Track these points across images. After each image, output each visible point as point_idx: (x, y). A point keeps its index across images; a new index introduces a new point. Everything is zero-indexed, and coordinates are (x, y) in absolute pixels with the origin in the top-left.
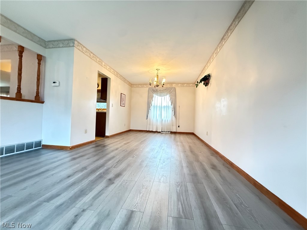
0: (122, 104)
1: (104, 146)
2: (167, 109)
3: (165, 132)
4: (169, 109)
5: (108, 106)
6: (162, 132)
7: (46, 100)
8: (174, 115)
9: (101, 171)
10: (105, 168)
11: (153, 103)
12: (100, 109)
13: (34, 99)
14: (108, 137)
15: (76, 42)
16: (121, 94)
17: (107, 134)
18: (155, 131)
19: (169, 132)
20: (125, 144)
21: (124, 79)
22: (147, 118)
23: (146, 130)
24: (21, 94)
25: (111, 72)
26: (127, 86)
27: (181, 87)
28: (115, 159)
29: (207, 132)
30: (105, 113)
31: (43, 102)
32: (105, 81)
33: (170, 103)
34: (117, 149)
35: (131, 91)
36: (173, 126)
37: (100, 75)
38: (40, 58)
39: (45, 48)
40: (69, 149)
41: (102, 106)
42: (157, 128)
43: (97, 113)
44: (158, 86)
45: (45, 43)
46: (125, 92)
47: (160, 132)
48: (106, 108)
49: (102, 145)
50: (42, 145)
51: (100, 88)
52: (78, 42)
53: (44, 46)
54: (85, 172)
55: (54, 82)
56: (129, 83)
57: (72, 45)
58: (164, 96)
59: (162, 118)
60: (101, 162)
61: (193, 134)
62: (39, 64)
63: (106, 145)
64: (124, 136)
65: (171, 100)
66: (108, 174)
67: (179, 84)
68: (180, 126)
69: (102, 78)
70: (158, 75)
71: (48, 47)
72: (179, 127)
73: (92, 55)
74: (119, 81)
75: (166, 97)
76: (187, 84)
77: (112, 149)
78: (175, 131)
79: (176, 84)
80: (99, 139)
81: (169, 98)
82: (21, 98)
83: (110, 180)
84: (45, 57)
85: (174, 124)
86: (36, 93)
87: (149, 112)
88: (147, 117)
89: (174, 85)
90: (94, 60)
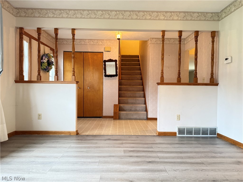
7: (220, 82)
13: (209, 82)
24: (197, 78)
31: (217, 85)
38: (214, 34)
45: (217, 16)
50: (217, 133)
53: (217, 19)
55: (226, 59)
62: (213, 42)
71: (220, 19)
82: (197, 82)
86: (211, 75)
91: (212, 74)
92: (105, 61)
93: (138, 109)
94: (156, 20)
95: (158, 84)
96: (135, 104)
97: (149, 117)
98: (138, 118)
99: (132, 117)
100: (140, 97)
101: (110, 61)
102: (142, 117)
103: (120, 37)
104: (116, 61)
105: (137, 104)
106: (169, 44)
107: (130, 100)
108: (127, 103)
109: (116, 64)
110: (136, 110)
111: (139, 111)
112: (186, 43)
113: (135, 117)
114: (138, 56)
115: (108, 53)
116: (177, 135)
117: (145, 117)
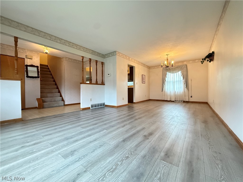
0: (143, 81)
1: (133, 107)
2: (179, 83)
3: (178, 101)
4: (181, 82)
5: (134, 84)
6: (176, 101)
7: (105, 84)
8: (186, 87)
9: (132, 116)
10: (134, 115)
11: (167, 79)
12: (130, 86)
14: (135, 103)
15: (117, 52)
16: (142, 75)
17: (134, 101)
18: (169, 100)
19: (182, 101)
20: (145, 107)
21: (144, 65)
22: (162, 91)
23: (162, 99)
25: (135, 63)
26: (146, 69)
27: (193, 63)
28: (139, 112)
29: (213, 100)
30: (132, 89)
32: (131, 69)
33: (182, 78)
34: (140, 109)
35: (149, 72)
36: (186, 96)
37: (129, 66)
38: (103, 63)
39: (104, 58)
40: (116, 107)
41: (131, 84)
42: (170, 98)
43: (128, 89)
44: (168, 66)
45: (104, 56)
46: (145, 73)
47: (173, 101)
48: (133, 85)
49: (132, 107)
50: (105, 105)
51: (129, 73)
52: (118, 52)
53: (104, 57)
54: (125, 115)
55: (109, 74)
56: (147, 66)
57: (115, 54)
58: (176, 72)
59: (175, 90)
60: (132, 113)
61: (206, 103)
62: (102, 66)
63: (134, 107)
64: (146, 103)
65: (183, 75)
66: (135, 117)
67: (190, 61)
68: (193, 96)
69: (130, 67)
70: (168, 59)
71: (105, 58)
72: (191, 97)
73: (124, 56)
74: (140, 67)
75: (178, 73)
76: (199, 59)
77: (137, 109)
78: (188, 101)
79: (187, 61)
80: (130, 104)
81: (181, 74)
82: (97, 83)
83: (136, 119)
84: (104, 63)
85: (187, 94)
87: (163, 86)
88: (162, 89)
89: (185, 62)
90: (125, 59)
91: (102, 80)
92: (27, 66)
93: (57, 100)
94: (80, 50)
95: (81, 83)
96: (53, 97)
97: (66, 103)
98: (58, 105)
99: (53, 106)
100: (56, 93)
101: (32, 66)
102: (60, 104)
103: (49, 52)
104: (37, 67)
105: (54, 97)
106: (76, 63)
107: (49, 95)
108: (47, 97)
109: (38, 69)
110: (55, 101)
111: (57, 101)
112: (85, 64)
113: (55, 105)
114: (47, 66)
115: (30, 60)
116: (91, 108)
117: (63, 104)
